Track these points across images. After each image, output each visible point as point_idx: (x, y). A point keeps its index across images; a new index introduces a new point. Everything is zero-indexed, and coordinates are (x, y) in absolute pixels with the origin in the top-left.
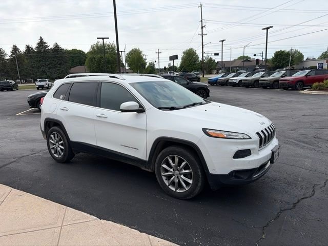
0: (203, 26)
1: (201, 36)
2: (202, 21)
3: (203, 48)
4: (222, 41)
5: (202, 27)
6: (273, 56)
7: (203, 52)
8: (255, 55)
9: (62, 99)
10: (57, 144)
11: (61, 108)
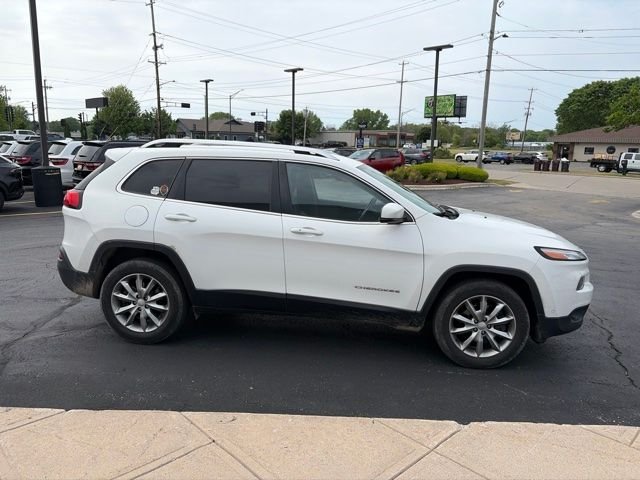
0: (158, 44)
1: (154, 67)
2: (154, 35)
3: (158, 89)
4: (207, 82)
5: (156, 48)
6: (278, 118)
7: (159, 98)
8: (253, 114)
9: (159, 195)
10: (141, 301)
11: (168, 216)
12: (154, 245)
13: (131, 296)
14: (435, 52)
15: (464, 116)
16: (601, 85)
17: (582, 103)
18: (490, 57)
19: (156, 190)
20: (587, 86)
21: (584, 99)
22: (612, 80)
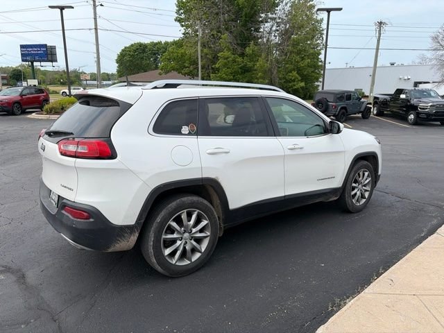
9: (190, 134)
10: (186, 235)
11: (208, 152)
12: (202, 180)
13: (179, 232)
14: (59, 10)
15: (56, 61)
16: (140, 45)
17: (131, 56)
18: (95, 19)
19: (185, 130)
20: (132, 45)
21: (132, 53)
22: (146, 42)
